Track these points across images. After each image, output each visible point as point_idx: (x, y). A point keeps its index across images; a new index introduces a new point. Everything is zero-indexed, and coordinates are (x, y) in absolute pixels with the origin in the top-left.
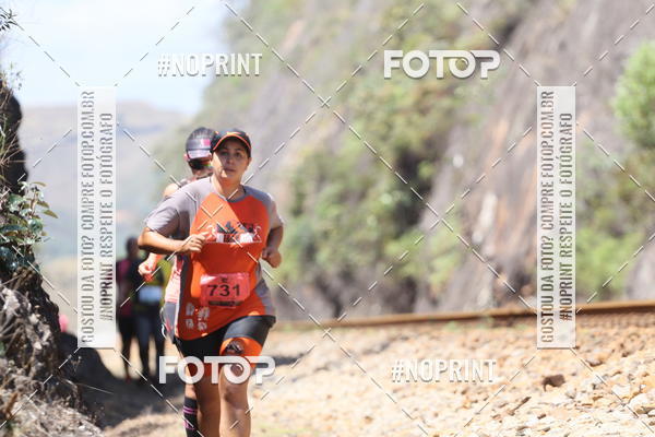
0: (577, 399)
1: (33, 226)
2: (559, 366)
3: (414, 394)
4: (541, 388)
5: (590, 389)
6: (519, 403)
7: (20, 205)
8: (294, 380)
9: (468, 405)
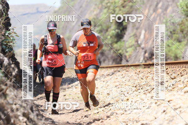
0: (168, 88)
1: (12, 39)
3: (121, 87)
5: (172, 85)
6: (151, 90)
7: (8, 34)
9: (137, 90)
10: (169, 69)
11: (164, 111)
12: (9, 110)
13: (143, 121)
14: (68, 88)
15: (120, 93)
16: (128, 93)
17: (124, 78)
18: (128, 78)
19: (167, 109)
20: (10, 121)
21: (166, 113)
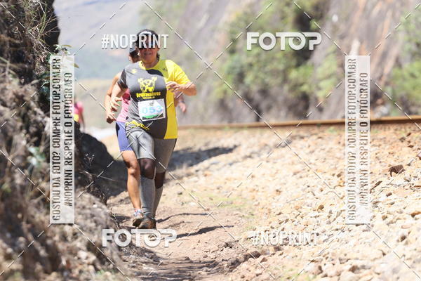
0: (411, 182)
2: (400, 159)
3: (307, 176)
4: (389, 173)
6: (374, 185)
8: (231, 164)
9: (342, 184)
10: (412, 134)
11: (403, 238)
12: (57, 238)
13: (357, 259)
14: (189, 175)
15: (303, 190)
16: (322, 191)
17: (313, 154)
18: (322, 154)
19: (409, 233)
20: (60, 261)
21: (407, 243)
